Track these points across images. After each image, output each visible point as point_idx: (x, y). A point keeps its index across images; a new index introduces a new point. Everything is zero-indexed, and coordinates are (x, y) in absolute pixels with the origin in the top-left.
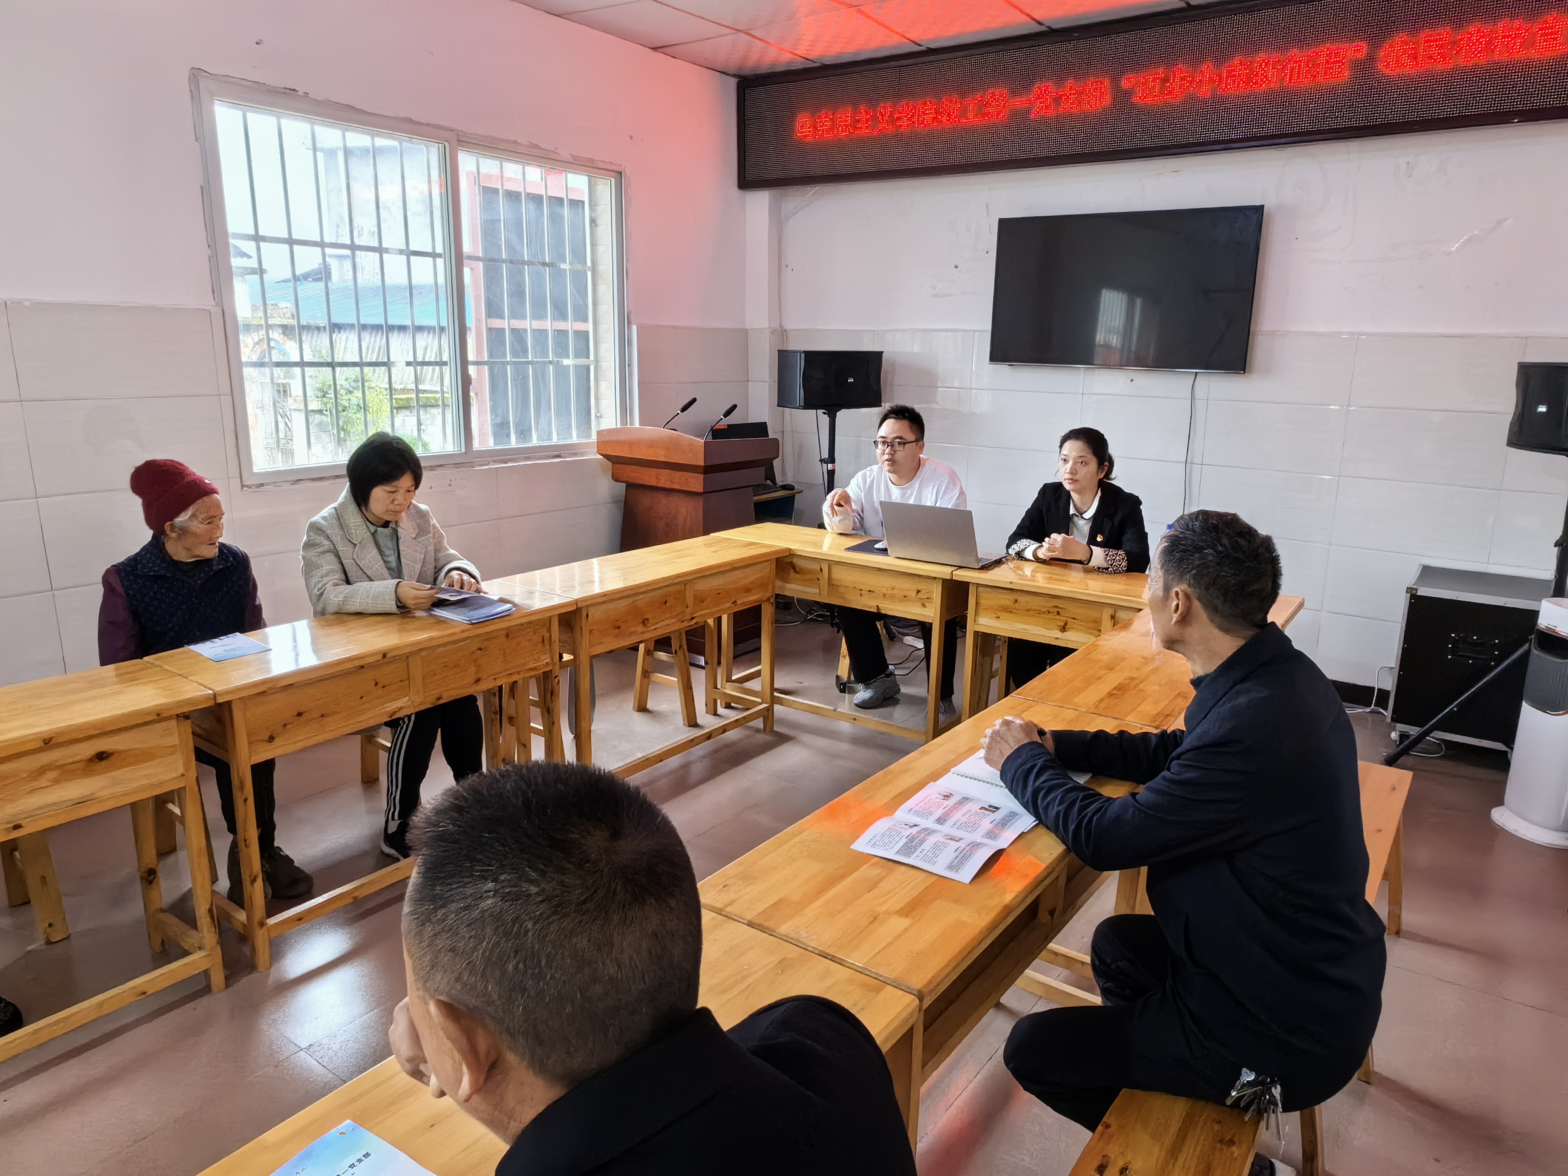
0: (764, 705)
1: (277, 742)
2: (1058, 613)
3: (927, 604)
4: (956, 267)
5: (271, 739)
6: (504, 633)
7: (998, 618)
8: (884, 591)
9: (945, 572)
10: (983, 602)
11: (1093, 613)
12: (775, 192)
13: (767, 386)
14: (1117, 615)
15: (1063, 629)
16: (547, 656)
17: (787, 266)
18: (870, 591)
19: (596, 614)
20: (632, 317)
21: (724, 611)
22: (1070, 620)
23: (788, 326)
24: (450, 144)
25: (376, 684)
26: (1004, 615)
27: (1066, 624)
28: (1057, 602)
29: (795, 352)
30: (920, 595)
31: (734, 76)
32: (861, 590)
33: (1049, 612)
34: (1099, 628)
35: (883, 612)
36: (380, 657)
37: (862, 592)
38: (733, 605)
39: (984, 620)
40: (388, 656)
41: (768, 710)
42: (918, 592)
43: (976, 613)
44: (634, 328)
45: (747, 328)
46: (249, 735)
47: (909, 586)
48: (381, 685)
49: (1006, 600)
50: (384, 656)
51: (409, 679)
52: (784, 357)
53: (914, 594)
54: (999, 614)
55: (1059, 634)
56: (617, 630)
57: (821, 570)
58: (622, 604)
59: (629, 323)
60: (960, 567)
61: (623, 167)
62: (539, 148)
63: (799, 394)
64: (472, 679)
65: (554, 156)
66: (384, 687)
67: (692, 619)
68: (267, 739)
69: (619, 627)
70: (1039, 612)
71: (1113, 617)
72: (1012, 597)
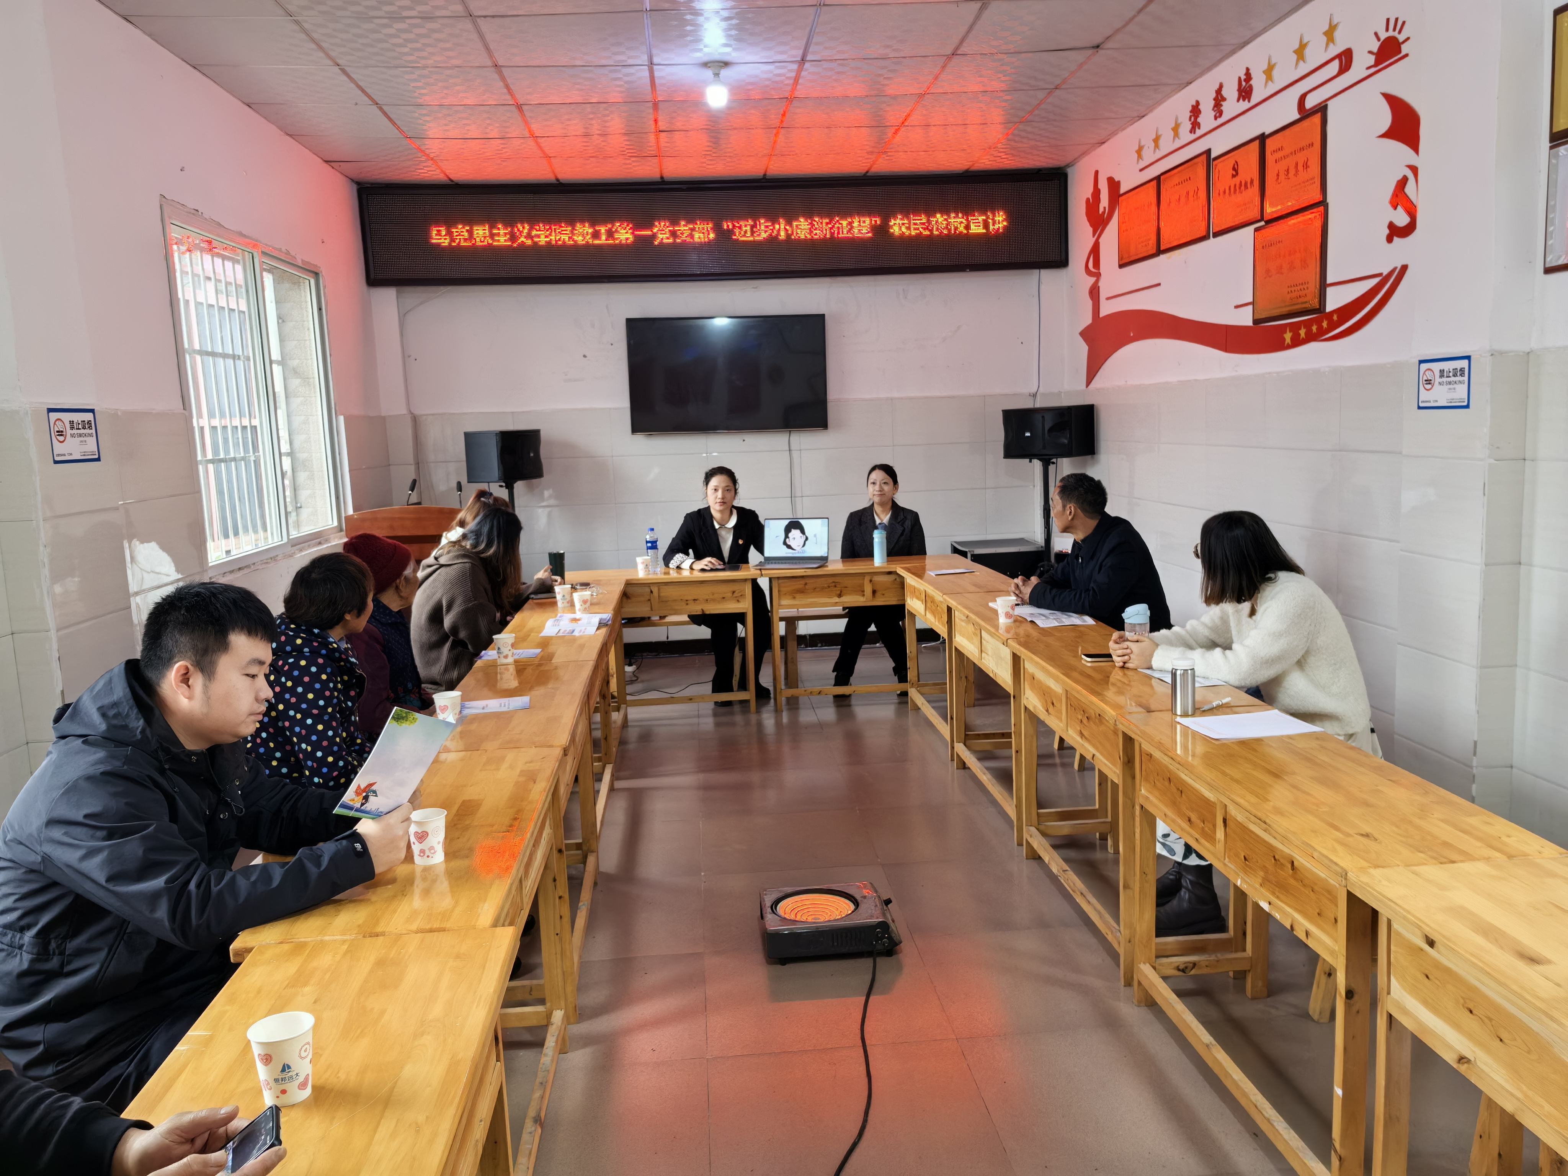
2: (835, 586)
3: (741, 600)
4: (585, 356)
7: (794, 598)
8: (707, 597)
10: (782, 589)
11: (858, 581)
14: (874, 579)
15: (840, 596)
17: (409, 356)
20: (337, 408)
22: (843, 589)
23: (417, 412)
26: (798, 596)
28: (833, 579)
30: (735, 595)
31: (357, 183)
32: (687, 600)
33: (829, 587)
34: (863, 590)
35: (708, 613)
37: (689, 602)
39: (785, 601)
42: (734, 592)
43: (779, 599)
44: (341, 420)
45: (383, 415)
47: (726, 589)
49: (799, 584)
52: (472, 438)
53: (730, 595)
54: (795, 595)
55: (836, 600)
57: (652, 592)
59: (336, 414)
61: (318, 268)
63: (496, 470)
65: (294, 261)
70: (823, 588)
71: (871, 581)
72: (803, 582)
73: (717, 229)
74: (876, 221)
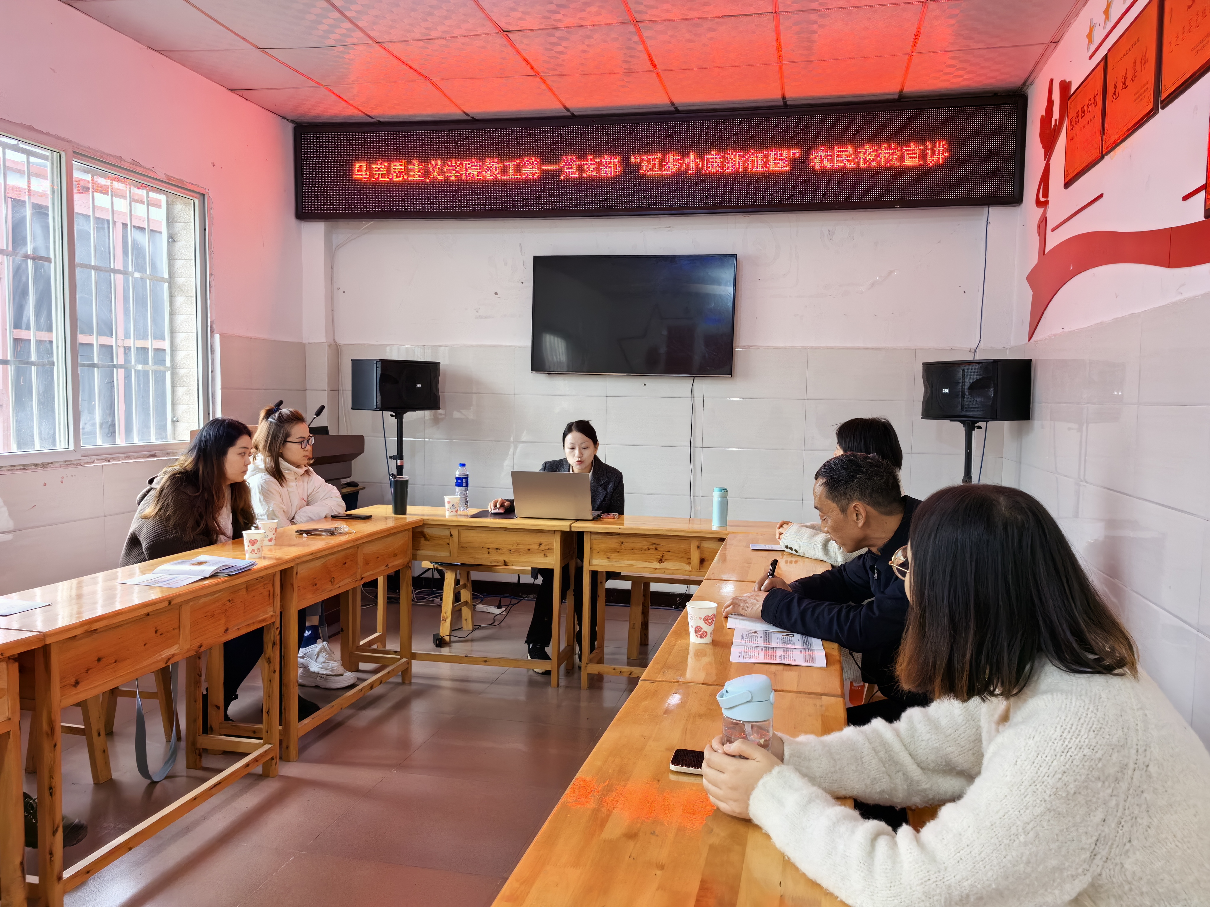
0: (404, 660)
1: (80, 688)
2: (656, 549)
3: (548, 554)
4: (496, 294)
5: (77, 683)
6: (245, 586)
7: (608, 558)
8: (510, 547)
9: (564, 525)
10: (595, 546)
11: (683, 546)
12: (330, 223)
13: (325, 393)
14: (702, 545)
15: (661, 561)
16: (272, 609)
17: (339, 289)
18: (497, 549)
19: (302, 571)
20: (214, 326)
21: (380, 574)
22: (666, 553)
23: (341, 341)
24: (66, 154)
25: (156, 631)
26: (613, 555)
27: (663, 556)
28: (654, 541)
29: (371, 361)
30: (542, 547)
31: (292, 121)
32: (489, 549)
33: (649, 549)
34: (688, 557)
36: (166, 603)
37: (490, 550)
38: (387, 568)
39: (597, 561)
40: (172, 603)
41: (408, 664)
42: (540, 544)
43: (591, 558)
44: (217, 337)
45: (304, 342)
46: (62, 679)
47: (533, 540)
48: (159, 633)
49: (614, 543)
50: (170, 603)
51: (179, 627)
52: (358, 365)
53: (537, 546)
54: (609, 554)
55: (657, 565)
56: (315, 587)
57: (451, 535)
58: (318, 563)
59: (212, 332)
60: (577, 520)
61: (207, 191)
62: (140, 166)
63: (375, 397)
64: (222, 629)
65: (151, 174)
66: (161, 635)
67: (362, 579)
68: (73, 684)
69: (316, 585)
70: (641, 550)
71: (699, 547)
72: (619, 540)
73: (625, 162)
74: (794, 154)
